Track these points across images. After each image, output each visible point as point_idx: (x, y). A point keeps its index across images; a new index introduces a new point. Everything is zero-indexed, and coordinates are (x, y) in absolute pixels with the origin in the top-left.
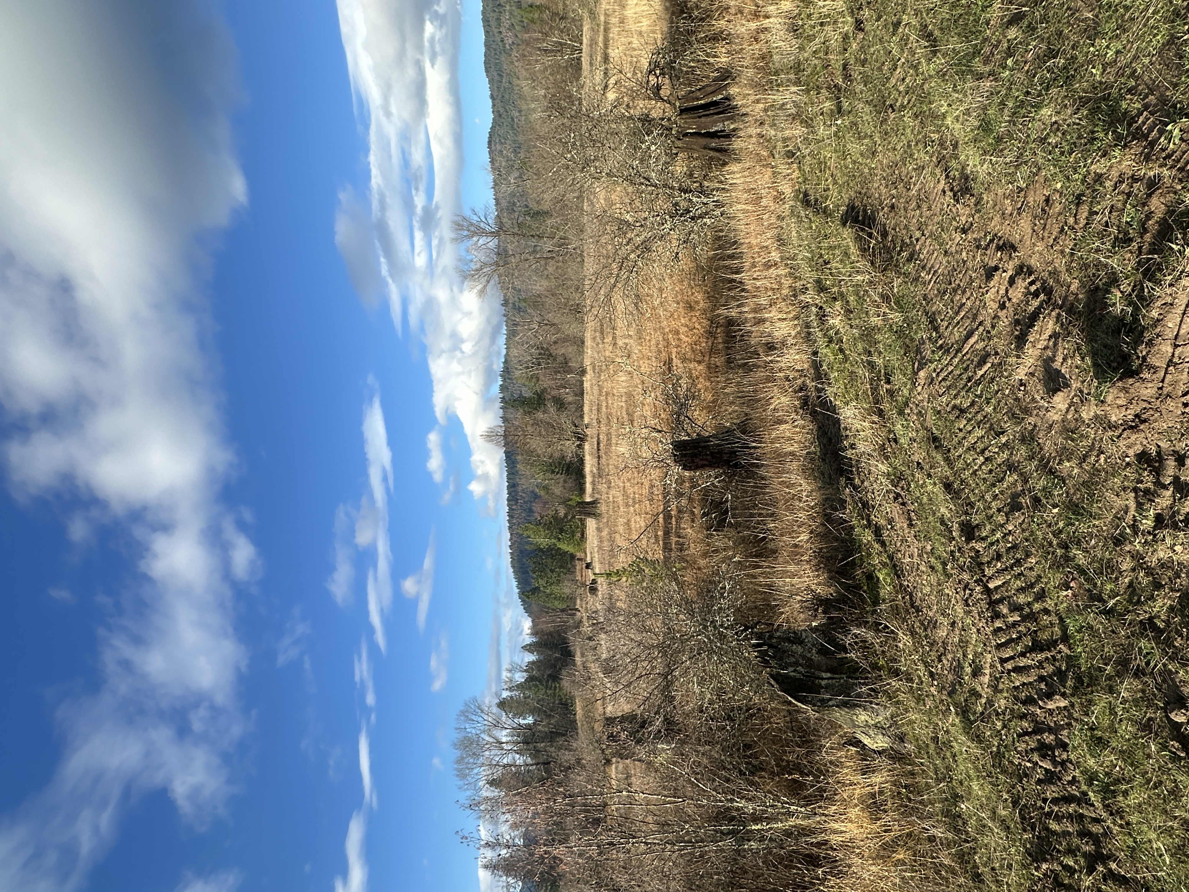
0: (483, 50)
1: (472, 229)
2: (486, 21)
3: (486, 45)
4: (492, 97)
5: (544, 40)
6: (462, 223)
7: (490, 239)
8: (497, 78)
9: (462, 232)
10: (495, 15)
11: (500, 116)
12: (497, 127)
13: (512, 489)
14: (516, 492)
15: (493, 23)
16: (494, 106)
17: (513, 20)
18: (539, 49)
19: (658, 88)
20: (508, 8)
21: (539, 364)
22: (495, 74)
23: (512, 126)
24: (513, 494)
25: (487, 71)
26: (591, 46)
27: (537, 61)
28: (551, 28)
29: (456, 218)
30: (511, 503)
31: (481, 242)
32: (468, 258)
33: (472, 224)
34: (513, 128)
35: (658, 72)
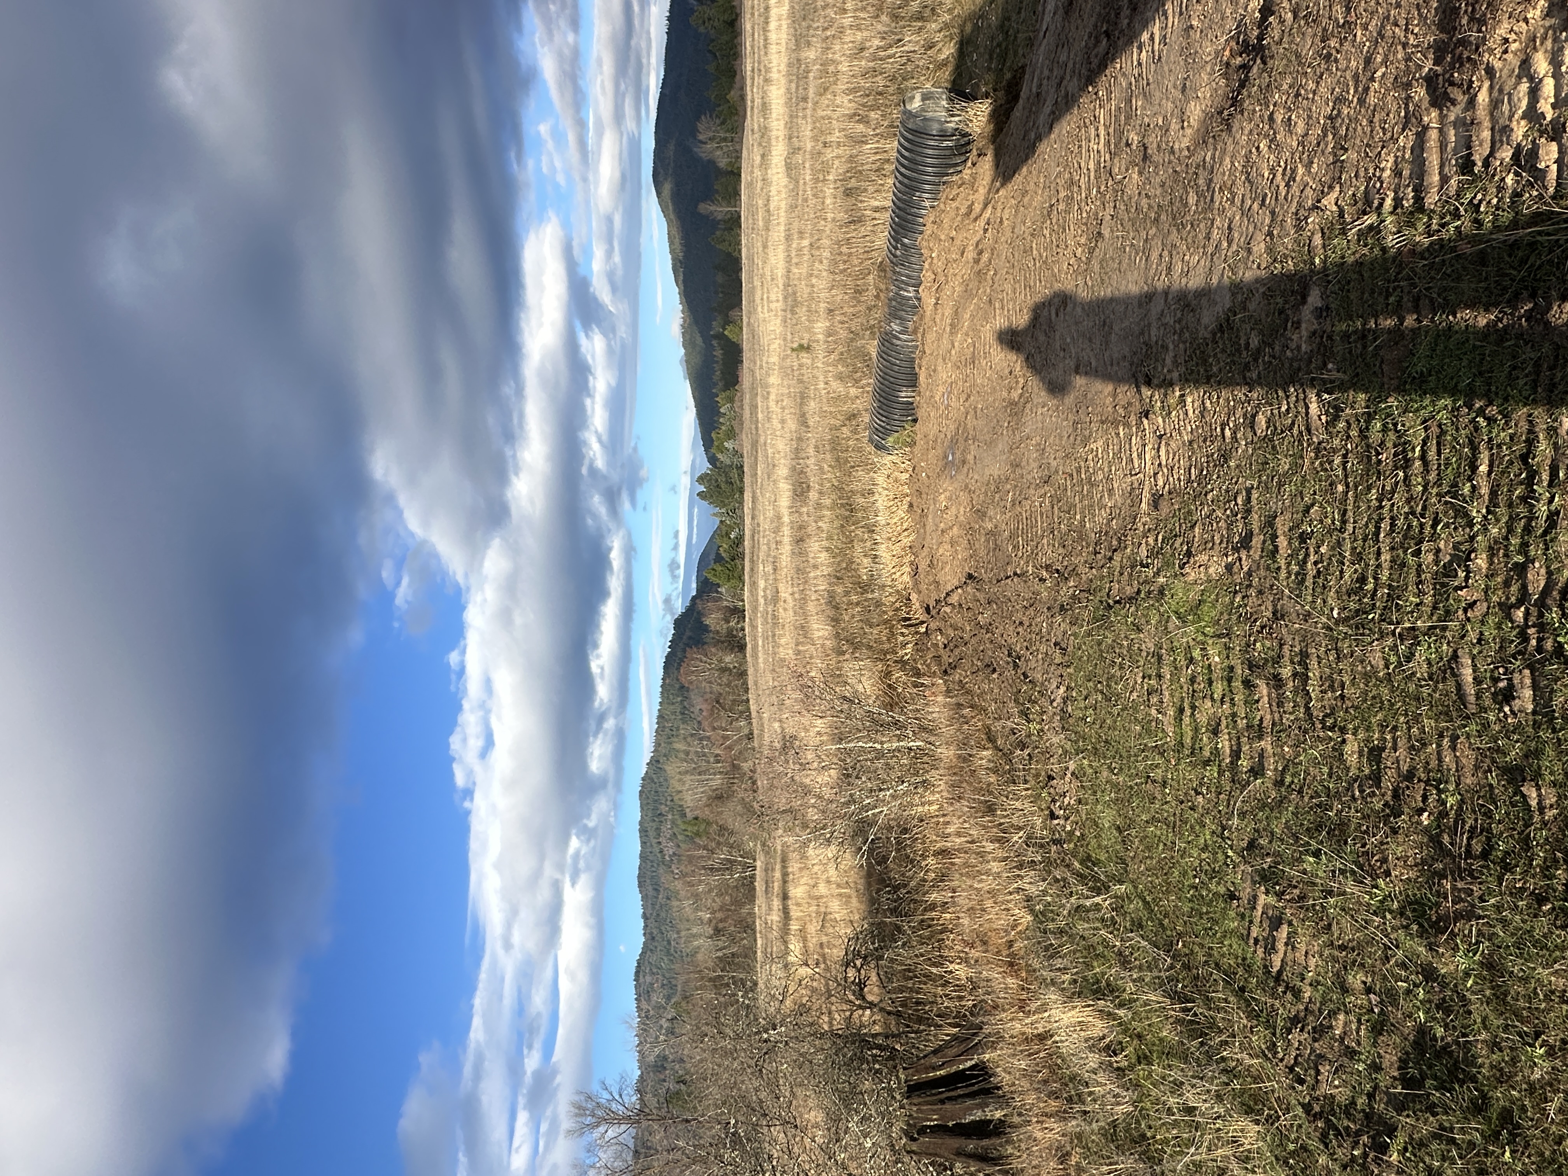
0: (637, 862)
1: (599, 1113)
2: (643, 832)
3: (641, 857)
4: (645, 917)
5: (709, 858)
6: (584, 1105)
7: (623, 1127)
8: (651, 893)
9: (583, 1119)
10: (654, 825)
11: (653, 938)
12: (649, 953)
15: (652, 834)
16: (646, 926)
17: (675, 830)
18: (704, 868)
19: (862, 984)
20: (670, 817)
22: (650, 888)
23: (668, 950)
25: (640, 885)
26: (766, 870)
27: (700, 881)
28: (719, 843)
29: (577, 1098)
31: (611, 1133)
33: (599, 1106)
34: (668, 953)
35: (858, 963)
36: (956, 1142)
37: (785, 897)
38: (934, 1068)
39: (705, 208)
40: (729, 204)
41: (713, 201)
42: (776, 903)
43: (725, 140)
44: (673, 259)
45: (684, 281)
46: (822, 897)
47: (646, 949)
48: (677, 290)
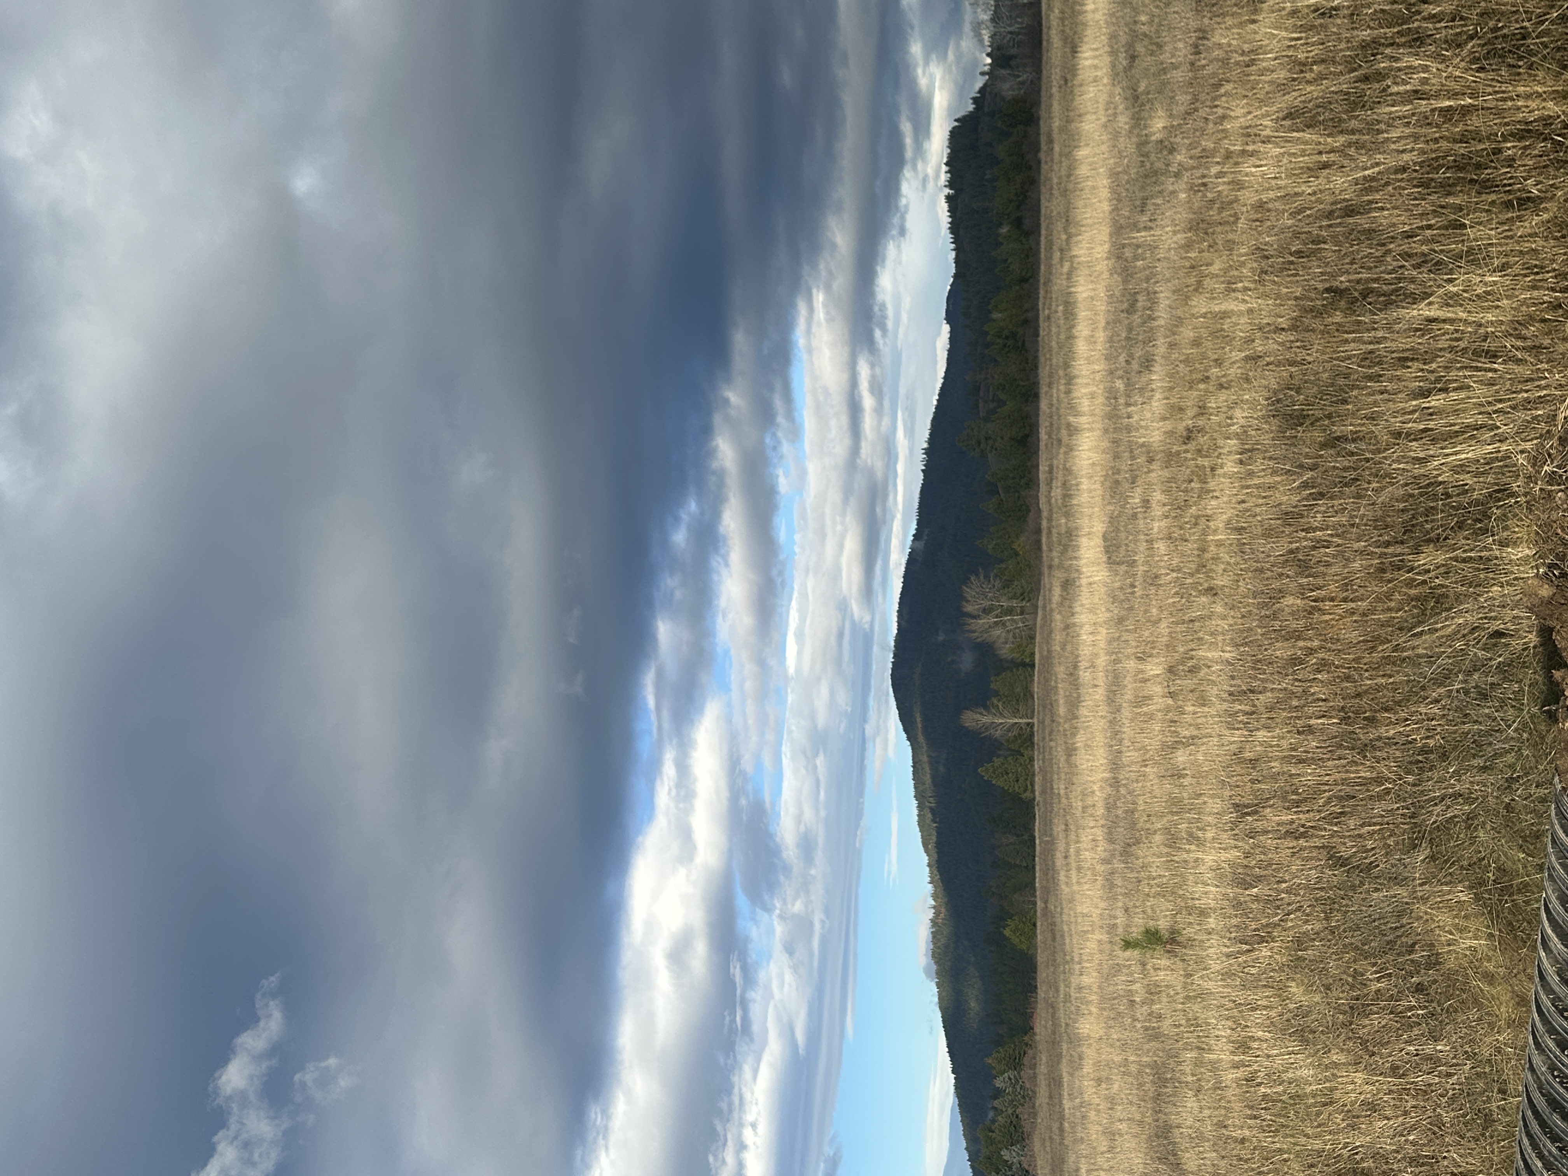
39: (974, 719)
40: (1015, 712)
41: (986, 708)
43: (1010, 611)
44: (920, 807)
45: (939, 845)
48: (925, 859)
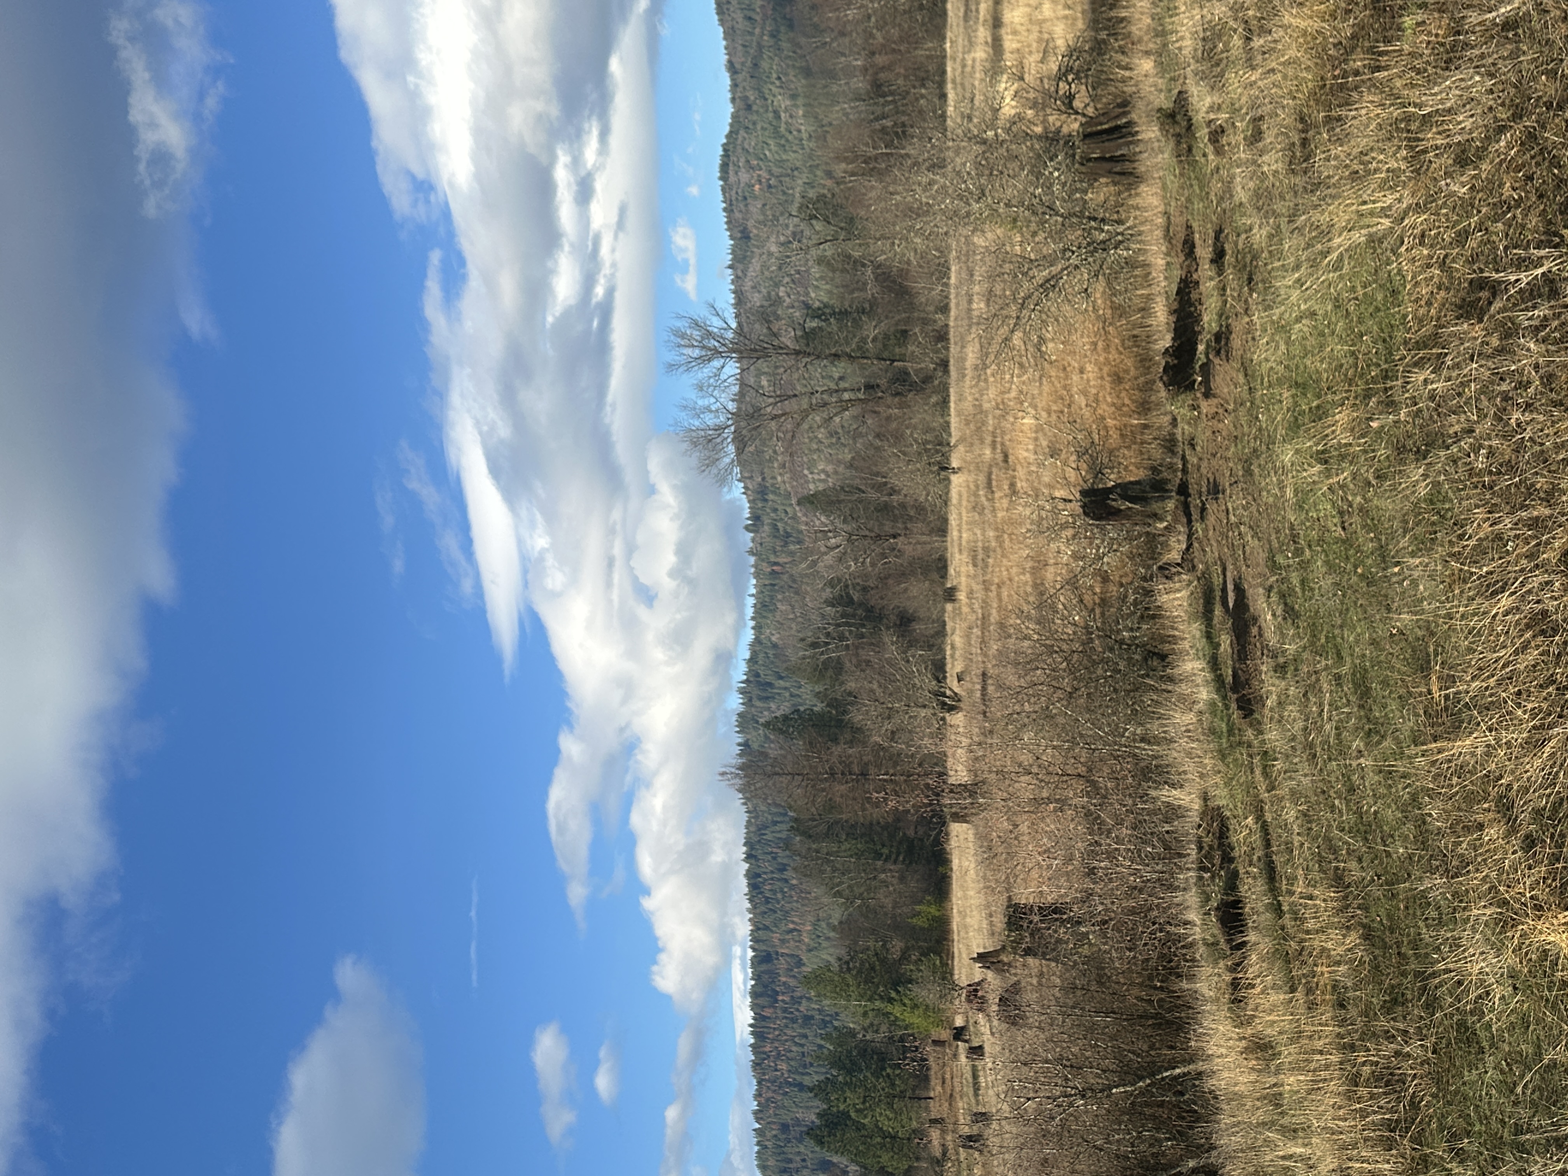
1: (710, 343)
4: (732, 67)
6: (689, 332)
8: (742, 24)
9: (688, 351)
11: (749, 107)
12: (742, 132)
13: (764, 967)
14: (773, 974)
16: (735, 86)
19: (1071, 97)
21: (842, 638)
22: (739, 16)
23: (776, 129)
24: (766, 977)
30: (760, 1001)
32: (700, 402)
33: (710, 334)
34: (777, 134)
35: (1070, 77)
36: (1107, 166)
37: (997, 23)
38: (1101, 124)
42: (983, 33)
46: (1045, 21)
47: (737, 125)
